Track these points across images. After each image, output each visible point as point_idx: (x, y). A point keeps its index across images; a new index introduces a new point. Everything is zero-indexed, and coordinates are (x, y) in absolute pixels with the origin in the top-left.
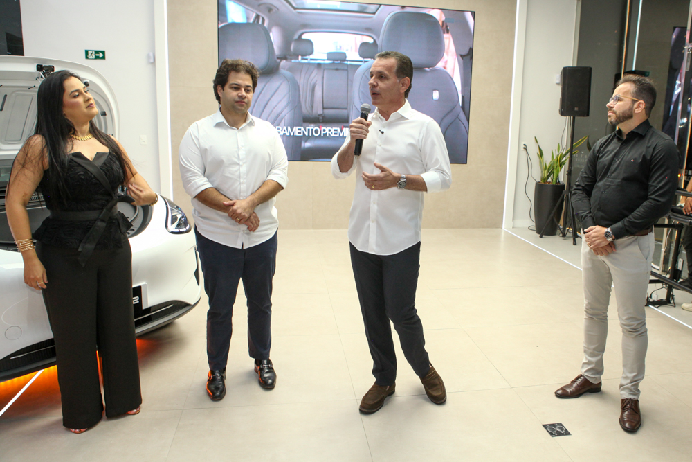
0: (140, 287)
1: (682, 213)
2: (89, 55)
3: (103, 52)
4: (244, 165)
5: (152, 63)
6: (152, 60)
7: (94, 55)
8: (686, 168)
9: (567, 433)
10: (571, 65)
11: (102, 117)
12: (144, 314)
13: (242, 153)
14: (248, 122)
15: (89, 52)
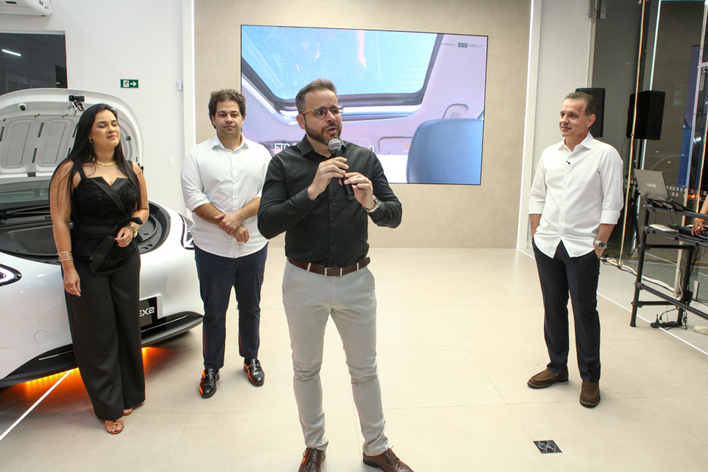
0: (155, 298)
1: (690, 234)
2: (124, 84)
3: (137, 81)
4: (237, 183)
5: (180, 90)
6: (180, 88)
7: (128, 84)
8: (701, 189)
9: (558, 451)
10: (586, 87)
11: (127, 142)
12: (159, 324)
13: (235, 173)
14: (242, 145)
15: (124, 81)
